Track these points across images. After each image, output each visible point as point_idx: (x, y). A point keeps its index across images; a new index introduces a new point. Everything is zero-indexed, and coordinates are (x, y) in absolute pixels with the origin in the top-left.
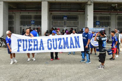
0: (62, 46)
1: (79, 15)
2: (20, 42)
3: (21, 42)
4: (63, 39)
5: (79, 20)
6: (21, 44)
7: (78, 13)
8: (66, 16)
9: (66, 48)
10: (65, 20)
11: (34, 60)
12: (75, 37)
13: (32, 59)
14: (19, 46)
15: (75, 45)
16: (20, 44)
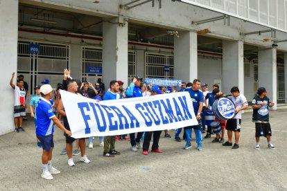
0: (166, 118)
1: (69, 45)
2: (85, 109)
3: (88, 109)
4: (162, 101)
5: (69, 58)
6: (90, 113)
7: (68, 39)
8: (36, 46)
9: (174, 120)
10: (34, 55)
11: (87, 161)
12: (180, 98)
13: (81, 159)
14: (86, 118)
15: (184, 115)
16: (86, 113)
